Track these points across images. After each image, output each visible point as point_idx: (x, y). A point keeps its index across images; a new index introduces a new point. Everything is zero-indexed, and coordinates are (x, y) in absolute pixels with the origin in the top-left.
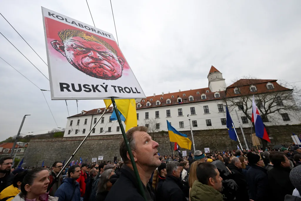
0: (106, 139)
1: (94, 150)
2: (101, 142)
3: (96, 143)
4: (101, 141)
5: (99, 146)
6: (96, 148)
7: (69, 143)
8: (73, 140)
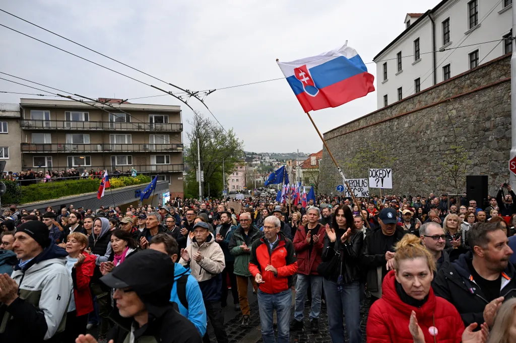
0: (470, 90)
1: (431, 149)
2: (453, 110)
3: (436, 117)
4: (451, 107)
5: (445, 132)
6: (436, 139)
7: (372, 134)
8: (378, 121)
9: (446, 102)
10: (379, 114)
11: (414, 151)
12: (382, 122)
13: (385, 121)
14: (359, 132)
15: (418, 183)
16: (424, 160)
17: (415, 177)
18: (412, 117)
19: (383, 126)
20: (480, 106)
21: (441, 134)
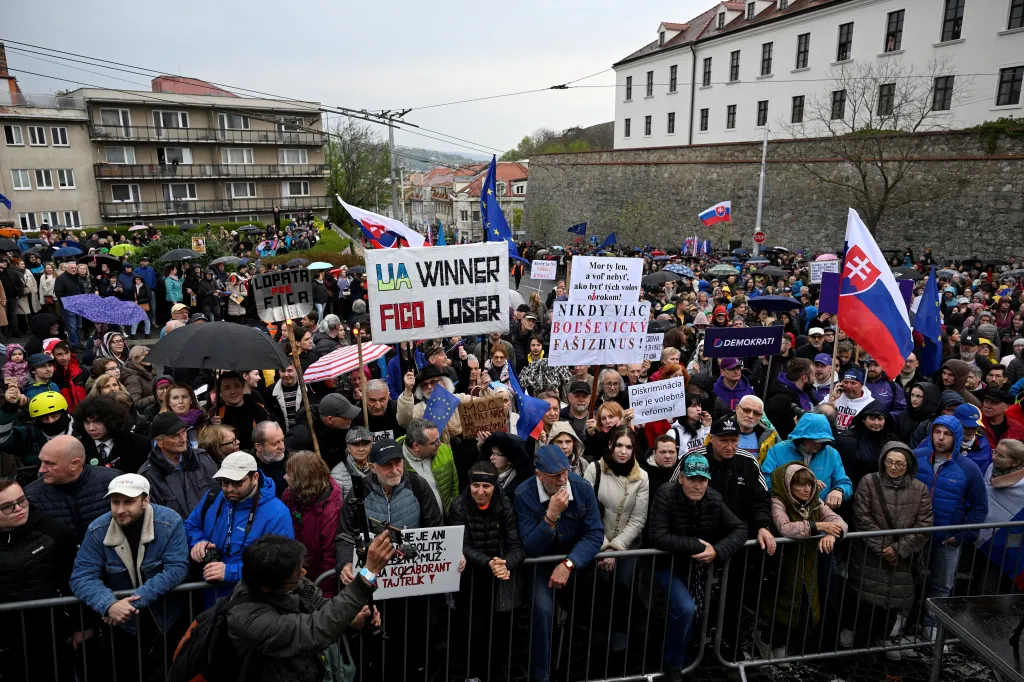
0: (730, 159)
1: (692, 205)
2: (714, 174)
3: (698, 175)
4: (713, 170)
7: (619, 174)
8: (629, 161)
9: (710, 163)
10: (632, 154)
11: (675, 204)
12: (636, 164)
13: (640, 164)
14: (599, 167)
15: (676, 237)
16: (684, 215)
17: (673, 230)
18: (674, 168)
19: (637, 169)
20: (737, 176)
21: (702, 192)
